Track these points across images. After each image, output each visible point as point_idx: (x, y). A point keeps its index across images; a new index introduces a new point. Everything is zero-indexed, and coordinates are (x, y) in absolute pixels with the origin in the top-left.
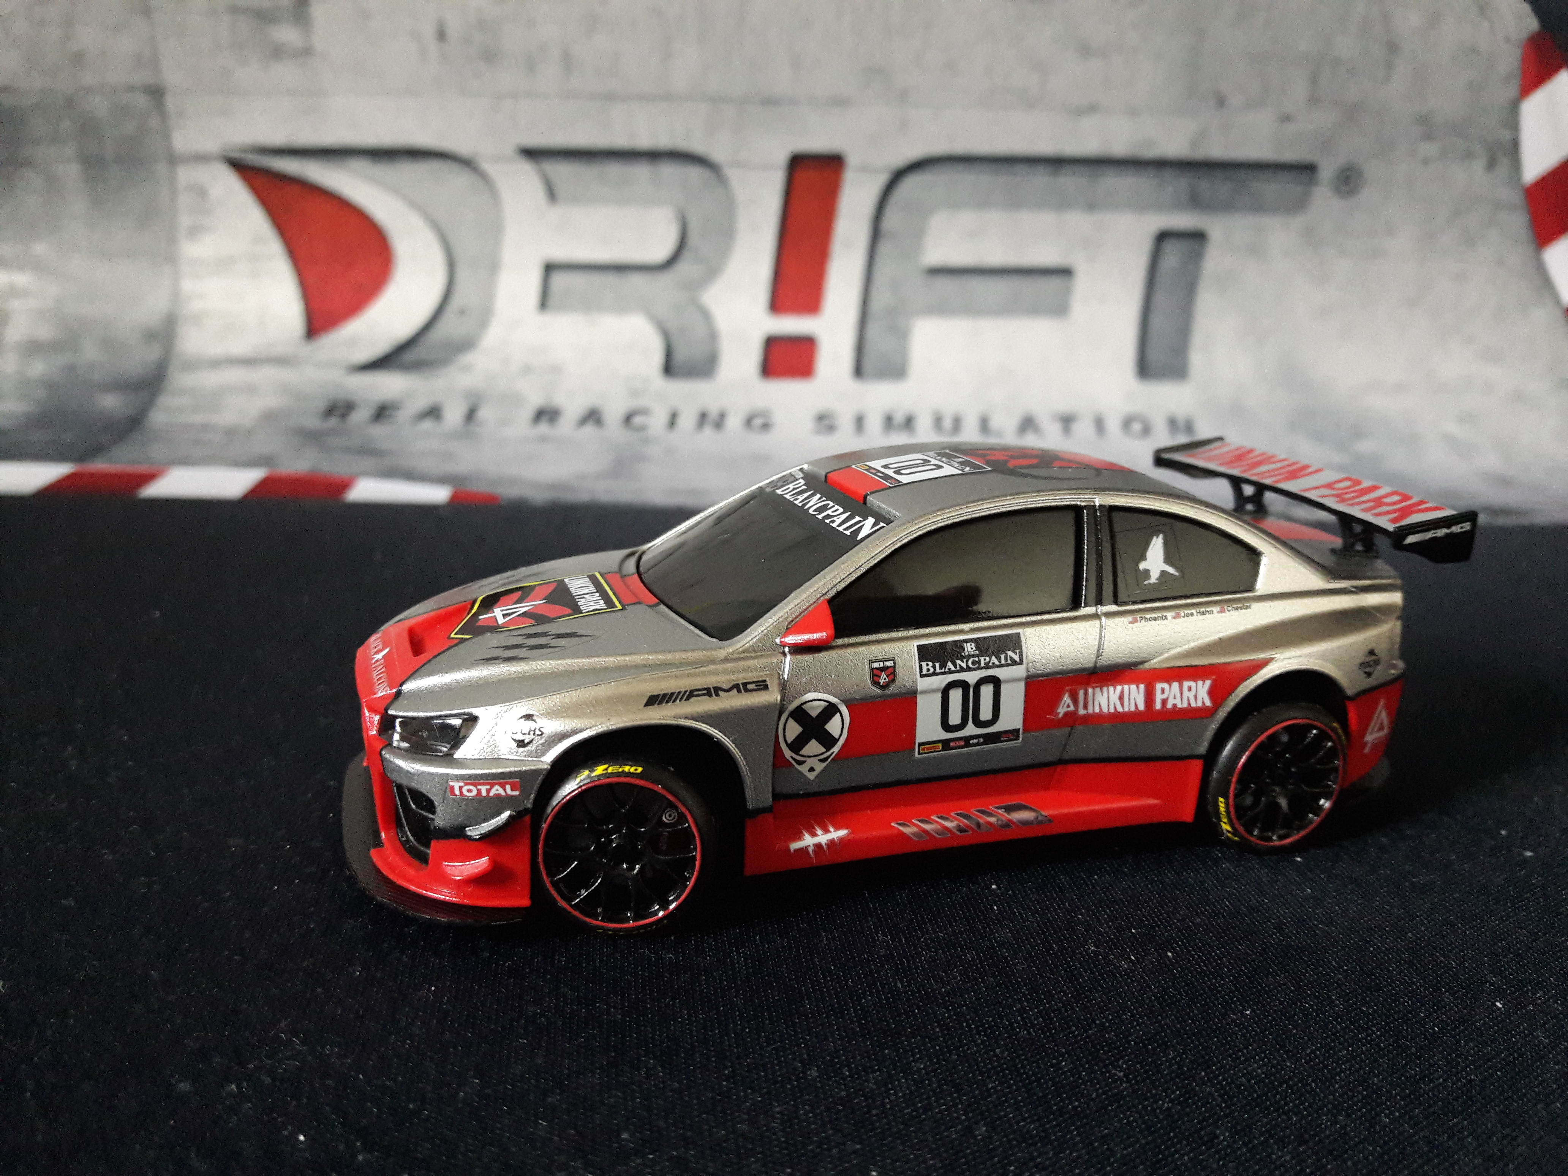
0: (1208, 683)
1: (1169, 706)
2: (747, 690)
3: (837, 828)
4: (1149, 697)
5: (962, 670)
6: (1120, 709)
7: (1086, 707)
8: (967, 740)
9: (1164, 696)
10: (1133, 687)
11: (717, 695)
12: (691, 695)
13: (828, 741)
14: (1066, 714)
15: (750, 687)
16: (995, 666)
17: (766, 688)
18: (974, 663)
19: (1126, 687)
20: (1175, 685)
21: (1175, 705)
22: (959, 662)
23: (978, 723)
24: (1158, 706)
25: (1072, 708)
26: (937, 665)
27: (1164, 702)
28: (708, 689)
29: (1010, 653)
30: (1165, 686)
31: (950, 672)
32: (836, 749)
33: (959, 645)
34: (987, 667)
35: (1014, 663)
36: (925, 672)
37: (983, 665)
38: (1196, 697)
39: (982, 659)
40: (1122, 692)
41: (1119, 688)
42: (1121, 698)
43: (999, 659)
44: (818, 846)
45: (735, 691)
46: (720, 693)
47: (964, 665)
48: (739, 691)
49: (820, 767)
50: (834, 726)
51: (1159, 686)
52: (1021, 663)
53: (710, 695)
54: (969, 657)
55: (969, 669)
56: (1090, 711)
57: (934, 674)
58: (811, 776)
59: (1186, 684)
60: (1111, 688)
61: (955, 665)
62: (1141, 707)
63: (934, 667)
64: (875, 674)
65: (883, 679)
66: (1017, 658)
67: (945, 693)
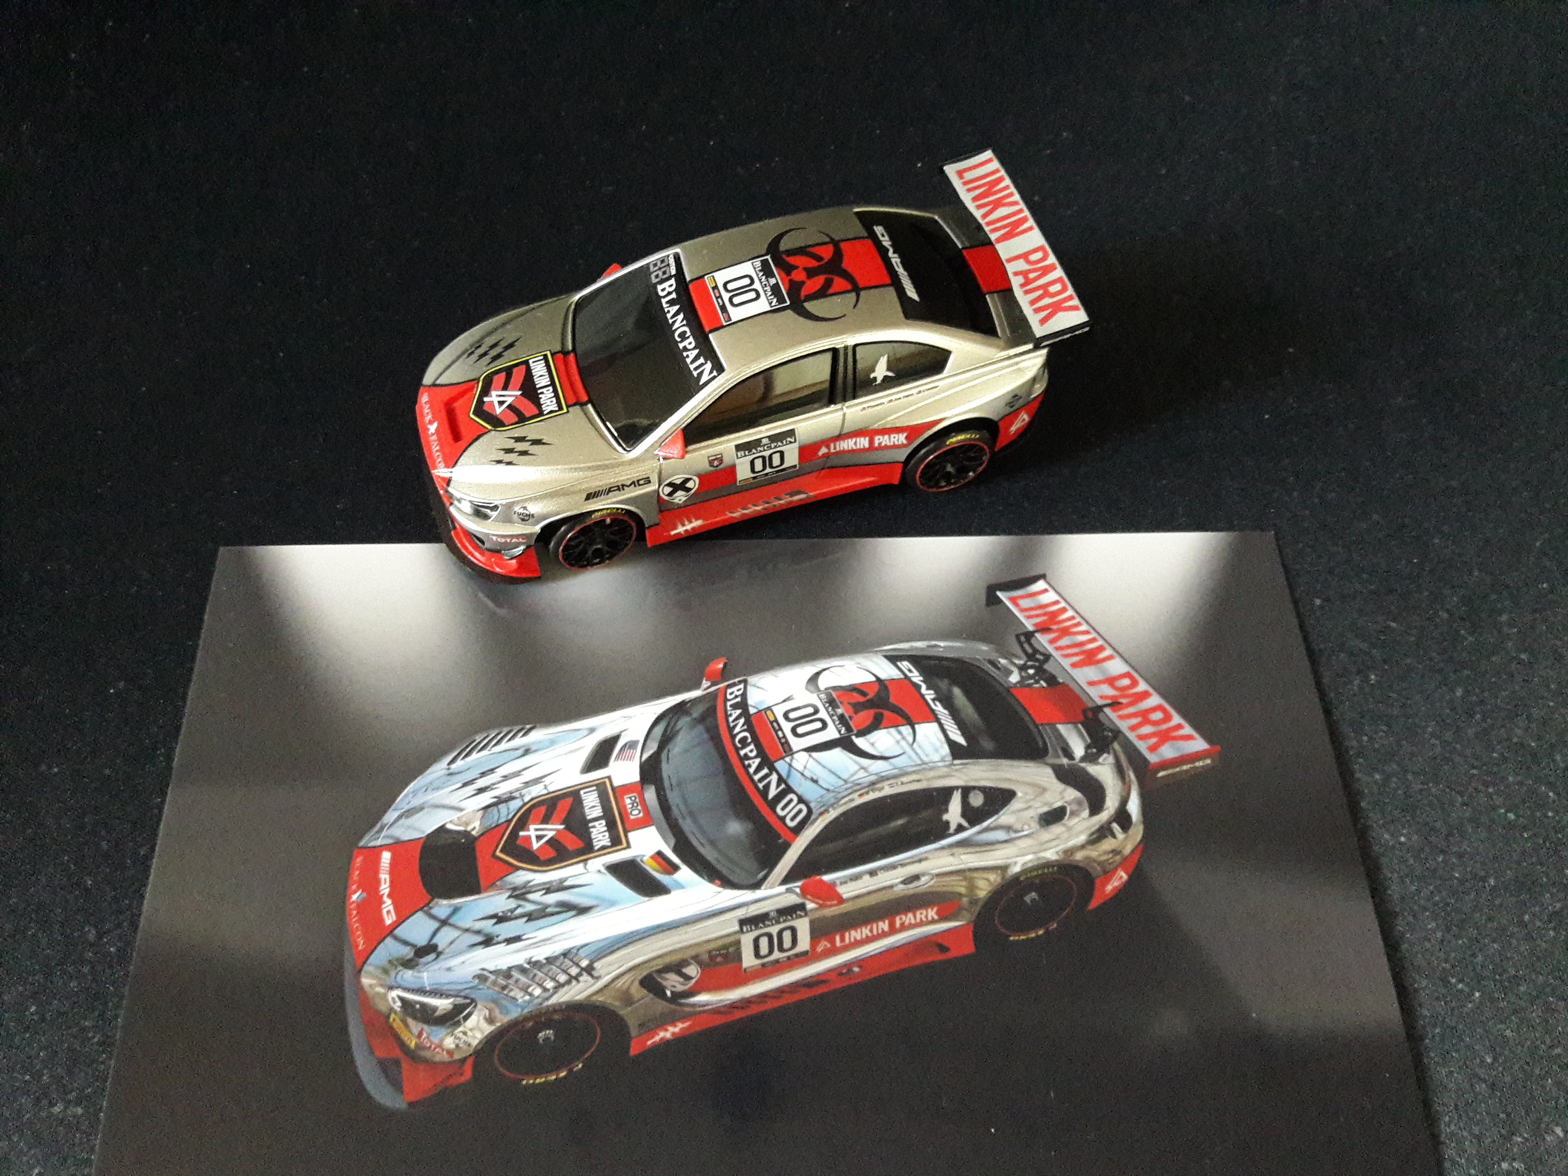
0: (905, 434)
1: (883, 444)
2: (639, 485)
3: (697, 520)
4: (871, 442)
5: (761, 451)
6: (854, 447)
7: (835, 450)
8: (767, 474)
9: (880, 441)
10: (862, 439)
11: (623, 489)
12: (609, 490)
13: (688, 490)
14: (824, 454)
15: (642, 482)
16: (780, 446)
17: (649, 482)
18: (767, 447)
19: (858, 439)
20: (886, 436)
21: (886, 445)
22: (759, 448)
23: (772, 468)
24: (876, 445)
25: (827, 451)
26: (747, 452)
27: (880, 444)
29: (789, 438)
30: (881, 437)
31: (755, 453)
32: (692, 492)
33: (759, 440)
34: (775, 447)
35: (791, 442)
37: (773, 447)
38: (898, 440)
39: (772, 444)
40: (856, 441)
43: (782, 443)
44: (686, 531)
45: (633, 486)
46: (625, 488)
47: (761, 449)
48: (635, 486)
49: (685, 500)
50: (690, 485)
51: (877, 438)
52: (795, 441)
53: (619, 490)
54: (764, 445)
55: (764, 450)
56: (838, 451)
57: (746, 456)
58: (681, 504)
59: (892, 436)
60: (850, 440)
61: (756, 450)
62: (867, 446)
63: (745, 453)
64: (711, 463)
65: (716, 463)
66: (793, 440)
67: (752, 463)
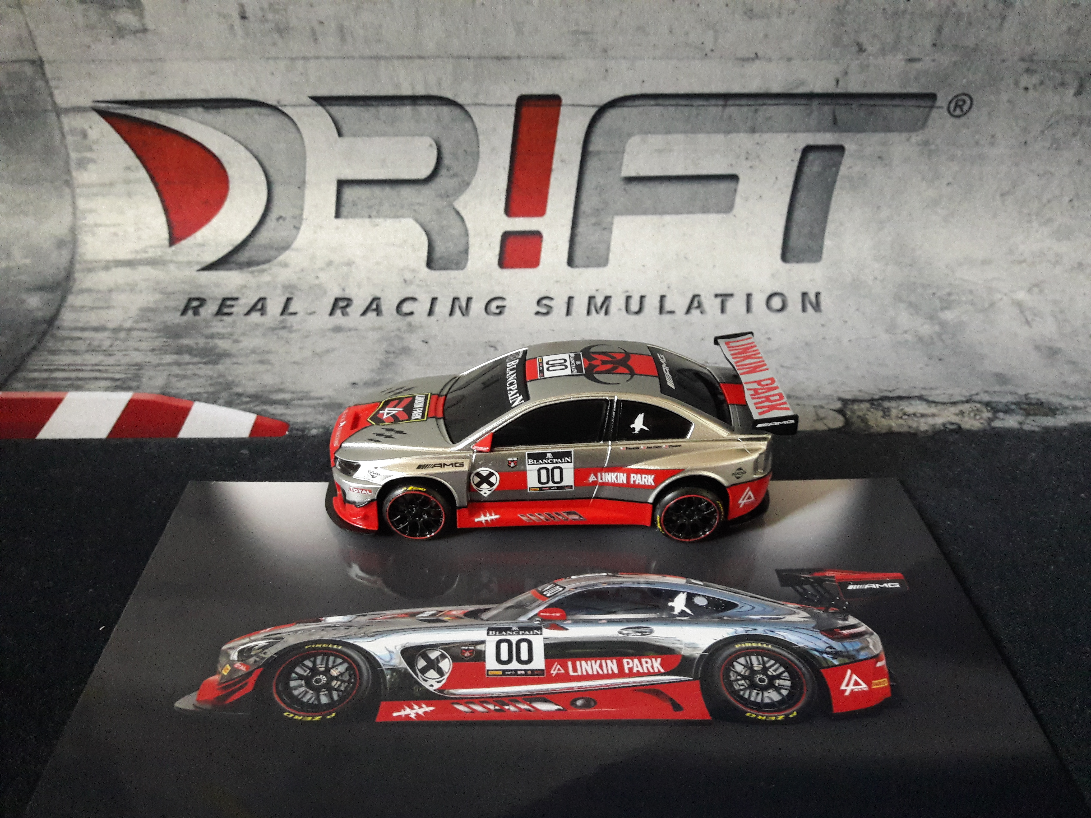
0: (653, 476)
1: (637, 483)
2: (455, 466)
3: (496, 514)
4: (628, 478)
5: (546, 463)
6: (615, 482)
7: (601, 479)
8: (550, 488)
9: (635, 479)
10: (621, 474)
11: (444, 467)
12: (435, 466)
13: (491, 484)
14: (593, 481)
15: (457, 465)
16: (560, 463)
17: (463, 466)
18: (551, 461)
19: (619, 474)
20: (639, 476)
21: (639, 483)
22: (544, 460)
23: (554, 482)
24: (632, 482)
25: (595, 479)
26: (536, 461)
27: (634, 481)
28: (441, 464)
29: (566, 458)
30: (635, 475)
31: (541, 464)
32: (495, 487)
33: (545, 454)
34: (556, 463)
35: (568, 462)
36: (530, 463)
37: (554, 462)
38: (648, 481)
39: (554, 460)
40: (617, 475)
41: (616, 474)
42: (616, 477)
44: (486, 521)
45: (451, 466)
46: (445, 466)
47: (546, 462)
48: (453, 466)
49: (489, 493)
51: (632, 475)
52: (571, 462)
53: (441, 467)
54: (548, 459)
55: (549, 463)
56: (604, 481)
57: (534, 464)
58: (486, 495)
59: (644, 476)
60: (613, 474)
61: (542, 461)
62: (625, 482)
63: (534, 462)
64: (509, 463)
65: (512, 464)
66: (569, 460)
67: (539, 471)
